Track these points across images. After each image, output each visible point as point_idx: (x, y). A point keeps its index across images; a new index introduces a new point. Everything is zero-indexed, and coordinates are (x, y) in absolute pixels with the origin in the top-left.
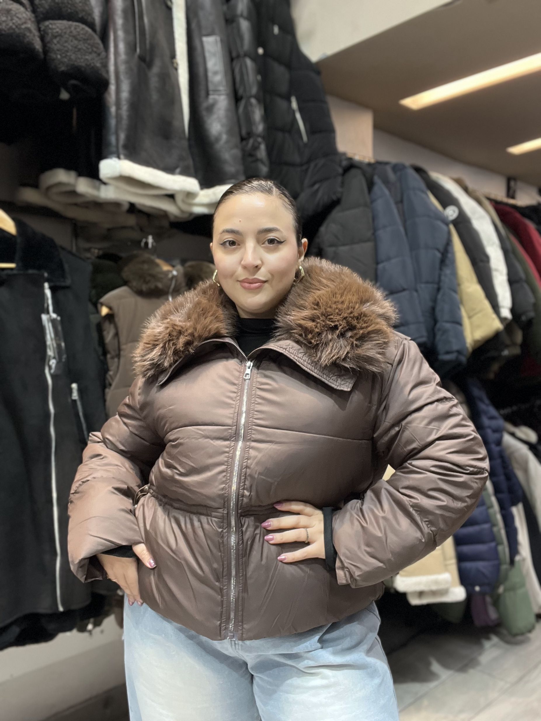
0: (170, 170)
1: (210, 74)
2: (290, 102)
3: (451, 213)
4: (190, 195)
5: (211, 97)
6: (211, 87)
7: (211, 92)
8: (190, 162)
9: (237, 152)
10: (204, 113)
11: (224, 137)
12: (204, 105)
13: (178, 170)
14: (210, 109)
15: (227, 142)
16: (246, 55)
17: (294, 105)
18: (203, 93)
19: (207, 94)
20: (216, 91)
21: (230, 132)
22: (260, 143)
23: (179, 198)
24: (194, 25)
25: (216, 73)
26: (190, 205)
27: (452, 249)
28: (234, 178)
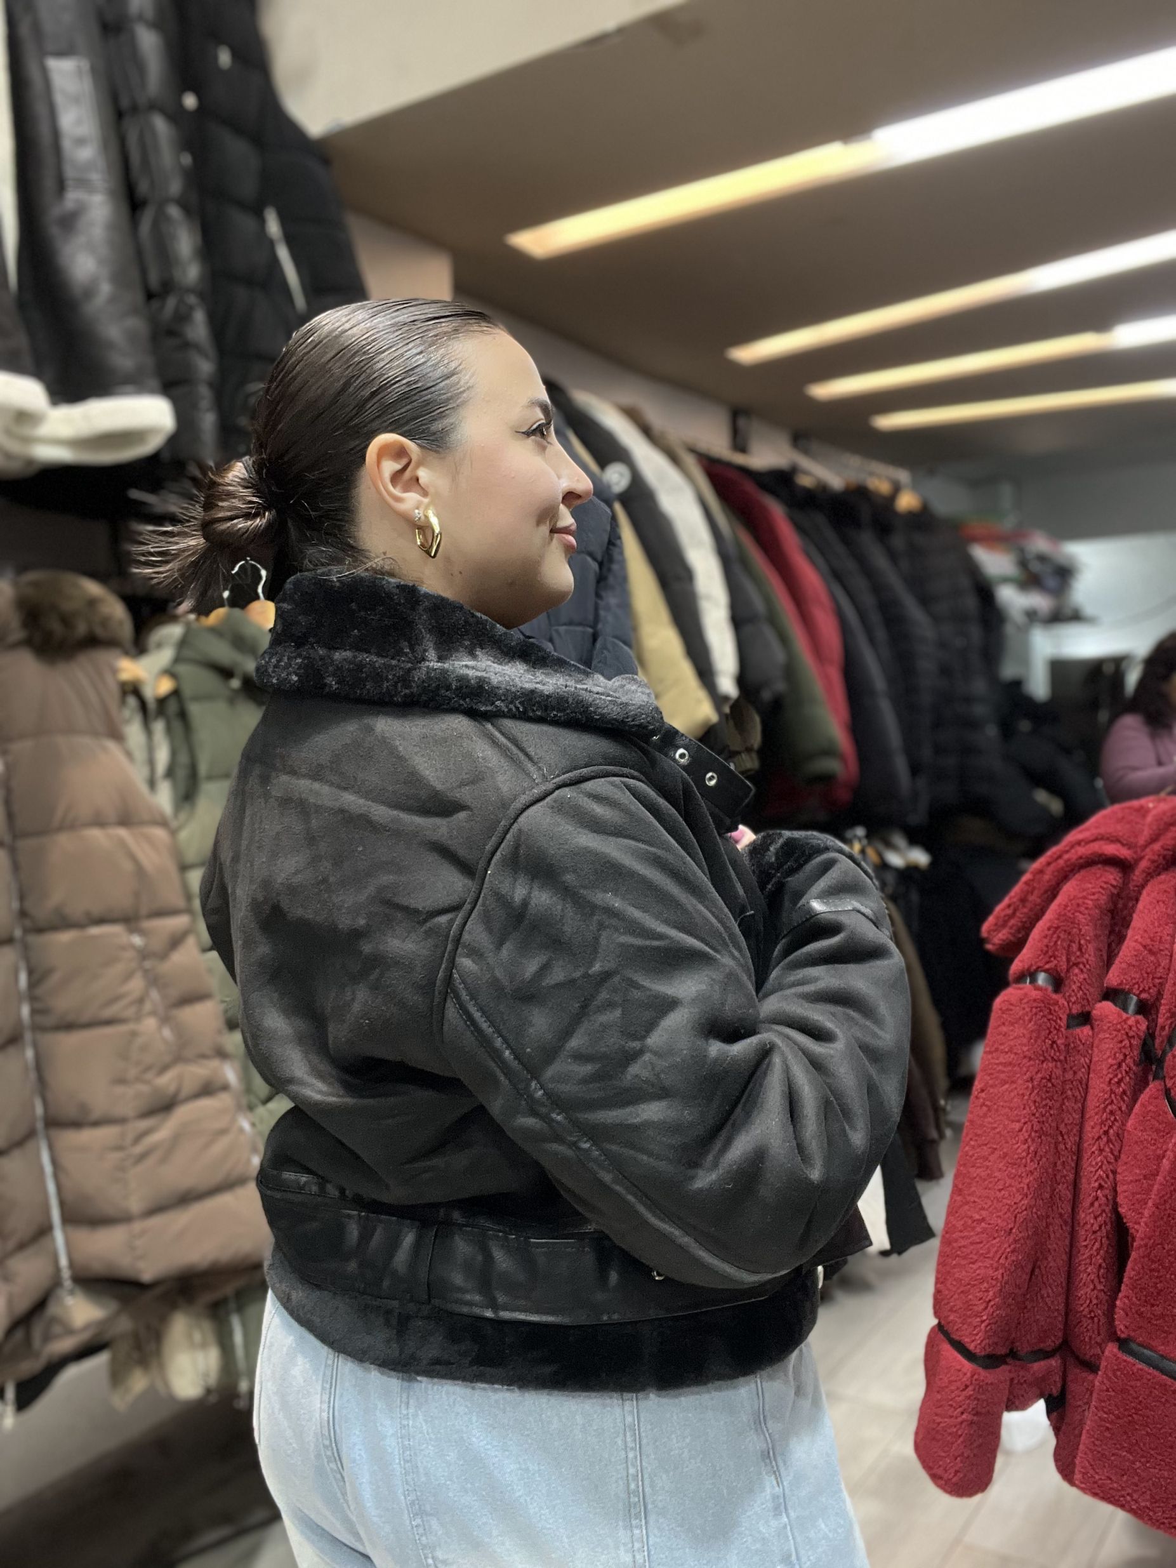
1: (67, 144)
2: (262, 221)
3: (617, 477)
4: (24, 417)
5: (72, 197)
6: (70, 173)
7: (69, 183)
8: (21, 341)
9: (136, 324)
10: (54, 231)
11: (105, 289)
12: (54, 212)
14: (69, 222)
15: (113, 300)
16: (153, 106)
17: (273, 227)
18: (49, 183)
19: (61, 186)
20: (84, 184)
21: (118, 278)
22: (191, 308)
24: (24, 28)
25: (80, 142)
26: (29, 440)
27: (622, 553)
28: (132, 383)
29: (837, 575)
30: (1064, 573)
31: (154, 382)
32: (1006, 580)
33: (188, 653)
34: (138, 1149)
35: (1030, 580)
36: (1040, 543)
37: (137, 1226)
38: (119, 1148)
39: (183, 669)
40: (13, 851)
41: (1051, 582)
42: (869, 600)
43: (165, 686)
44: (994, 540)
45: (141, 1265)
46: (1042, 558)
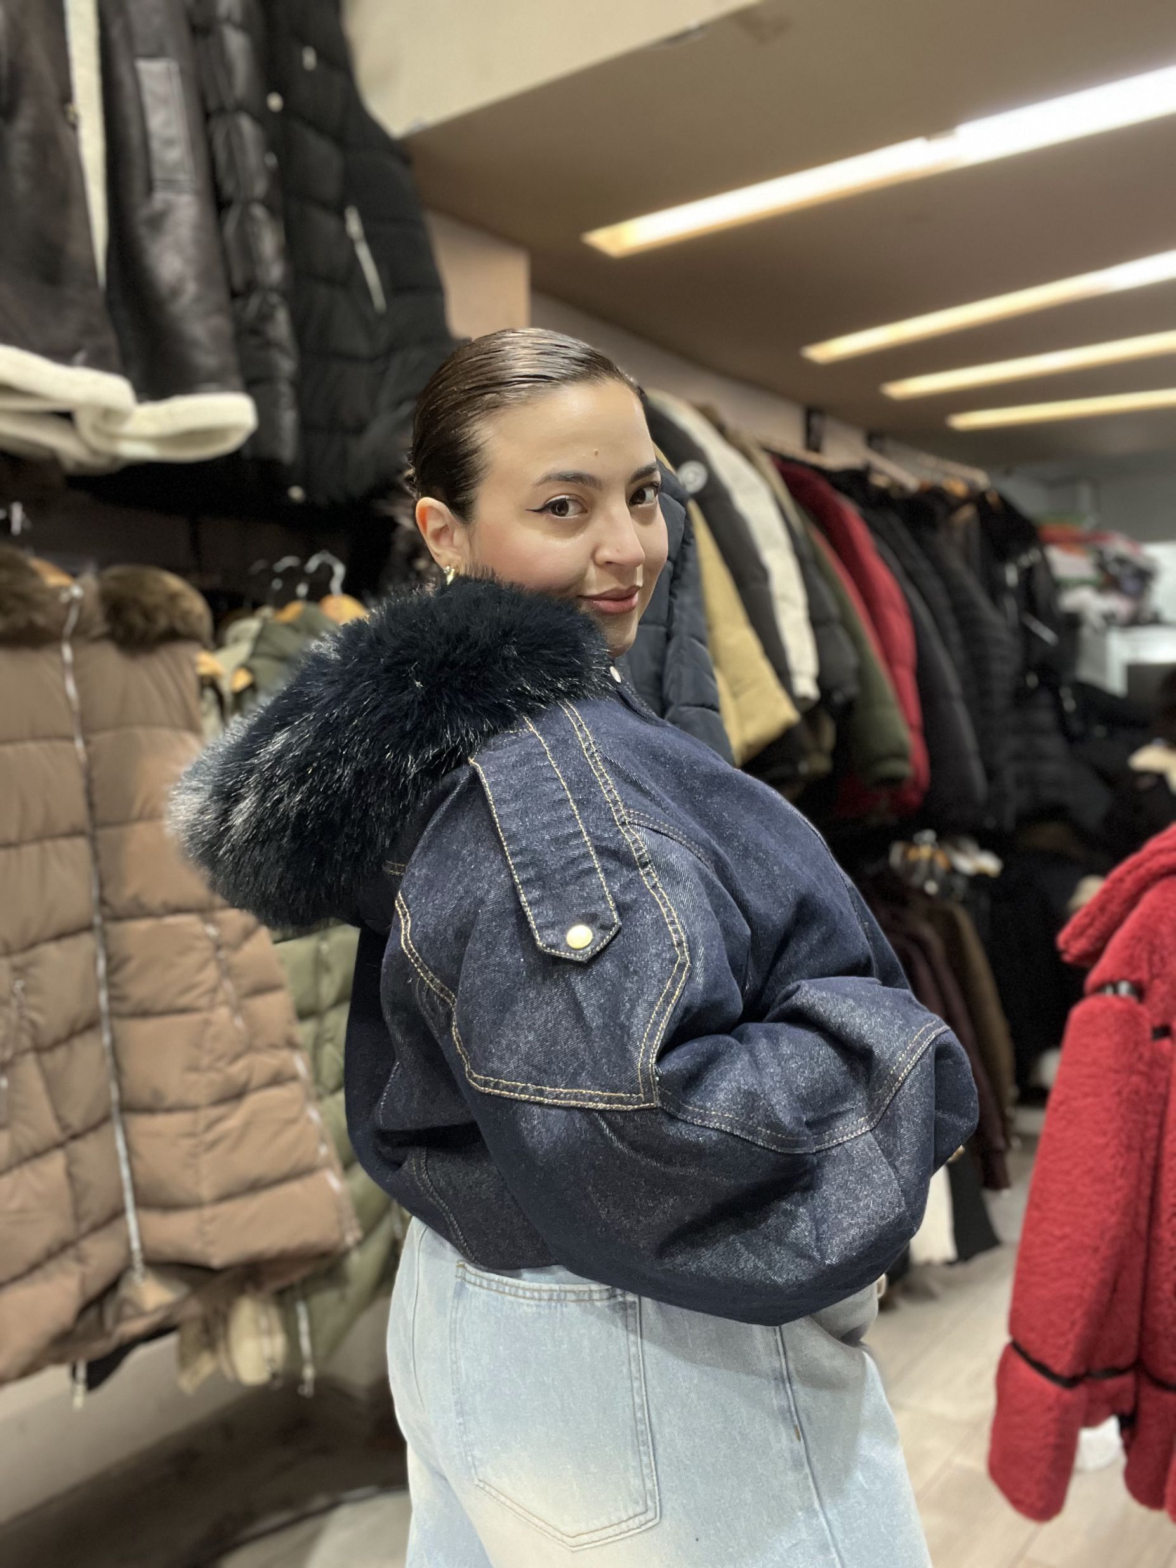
0: (61, 355)
1: (155, 145)
2: (343, 219)
3: (691, 477)
4: (109, 414)
5: (160, 198)
6: (158, 174)
7: (158, 184)
8: (109, 339)
9: (221, 323)
10: (142, 231)
11: (191, 288)
12: (143, 213)
13: (80, 357)
14: (157, 222)
15: (198, 299)
16: (240, 108)
17: (354, 225)
18: (138, 185)
19: (150, 188)
20: (170, 184)
21: (204, 277)
22: (273, 307)
23: (84, 420)
24: (116, 32)
25: (169, 143)
26: (114, 437)
27: (695, 551)
28: (215, 381)
29: (910, 576)
30: (1144, 576)
31: (236, 381)
32: (1082, 583)
33: (264, 648)
34: (210, 1136)
35: (1108, 582)
36: (1119, 546)
37: (208, 1212)
38: (192, 1135)
39: (258, 663)
40: (93, 840)
41: (1130, 585)
42: (942, 601)
43: (242, 680)
44: (1072, 542)
45: (211, 1250)
46: (1122, 561)
